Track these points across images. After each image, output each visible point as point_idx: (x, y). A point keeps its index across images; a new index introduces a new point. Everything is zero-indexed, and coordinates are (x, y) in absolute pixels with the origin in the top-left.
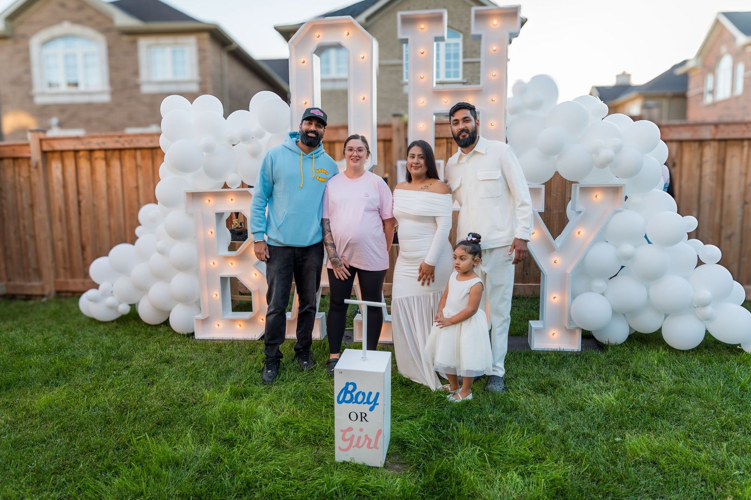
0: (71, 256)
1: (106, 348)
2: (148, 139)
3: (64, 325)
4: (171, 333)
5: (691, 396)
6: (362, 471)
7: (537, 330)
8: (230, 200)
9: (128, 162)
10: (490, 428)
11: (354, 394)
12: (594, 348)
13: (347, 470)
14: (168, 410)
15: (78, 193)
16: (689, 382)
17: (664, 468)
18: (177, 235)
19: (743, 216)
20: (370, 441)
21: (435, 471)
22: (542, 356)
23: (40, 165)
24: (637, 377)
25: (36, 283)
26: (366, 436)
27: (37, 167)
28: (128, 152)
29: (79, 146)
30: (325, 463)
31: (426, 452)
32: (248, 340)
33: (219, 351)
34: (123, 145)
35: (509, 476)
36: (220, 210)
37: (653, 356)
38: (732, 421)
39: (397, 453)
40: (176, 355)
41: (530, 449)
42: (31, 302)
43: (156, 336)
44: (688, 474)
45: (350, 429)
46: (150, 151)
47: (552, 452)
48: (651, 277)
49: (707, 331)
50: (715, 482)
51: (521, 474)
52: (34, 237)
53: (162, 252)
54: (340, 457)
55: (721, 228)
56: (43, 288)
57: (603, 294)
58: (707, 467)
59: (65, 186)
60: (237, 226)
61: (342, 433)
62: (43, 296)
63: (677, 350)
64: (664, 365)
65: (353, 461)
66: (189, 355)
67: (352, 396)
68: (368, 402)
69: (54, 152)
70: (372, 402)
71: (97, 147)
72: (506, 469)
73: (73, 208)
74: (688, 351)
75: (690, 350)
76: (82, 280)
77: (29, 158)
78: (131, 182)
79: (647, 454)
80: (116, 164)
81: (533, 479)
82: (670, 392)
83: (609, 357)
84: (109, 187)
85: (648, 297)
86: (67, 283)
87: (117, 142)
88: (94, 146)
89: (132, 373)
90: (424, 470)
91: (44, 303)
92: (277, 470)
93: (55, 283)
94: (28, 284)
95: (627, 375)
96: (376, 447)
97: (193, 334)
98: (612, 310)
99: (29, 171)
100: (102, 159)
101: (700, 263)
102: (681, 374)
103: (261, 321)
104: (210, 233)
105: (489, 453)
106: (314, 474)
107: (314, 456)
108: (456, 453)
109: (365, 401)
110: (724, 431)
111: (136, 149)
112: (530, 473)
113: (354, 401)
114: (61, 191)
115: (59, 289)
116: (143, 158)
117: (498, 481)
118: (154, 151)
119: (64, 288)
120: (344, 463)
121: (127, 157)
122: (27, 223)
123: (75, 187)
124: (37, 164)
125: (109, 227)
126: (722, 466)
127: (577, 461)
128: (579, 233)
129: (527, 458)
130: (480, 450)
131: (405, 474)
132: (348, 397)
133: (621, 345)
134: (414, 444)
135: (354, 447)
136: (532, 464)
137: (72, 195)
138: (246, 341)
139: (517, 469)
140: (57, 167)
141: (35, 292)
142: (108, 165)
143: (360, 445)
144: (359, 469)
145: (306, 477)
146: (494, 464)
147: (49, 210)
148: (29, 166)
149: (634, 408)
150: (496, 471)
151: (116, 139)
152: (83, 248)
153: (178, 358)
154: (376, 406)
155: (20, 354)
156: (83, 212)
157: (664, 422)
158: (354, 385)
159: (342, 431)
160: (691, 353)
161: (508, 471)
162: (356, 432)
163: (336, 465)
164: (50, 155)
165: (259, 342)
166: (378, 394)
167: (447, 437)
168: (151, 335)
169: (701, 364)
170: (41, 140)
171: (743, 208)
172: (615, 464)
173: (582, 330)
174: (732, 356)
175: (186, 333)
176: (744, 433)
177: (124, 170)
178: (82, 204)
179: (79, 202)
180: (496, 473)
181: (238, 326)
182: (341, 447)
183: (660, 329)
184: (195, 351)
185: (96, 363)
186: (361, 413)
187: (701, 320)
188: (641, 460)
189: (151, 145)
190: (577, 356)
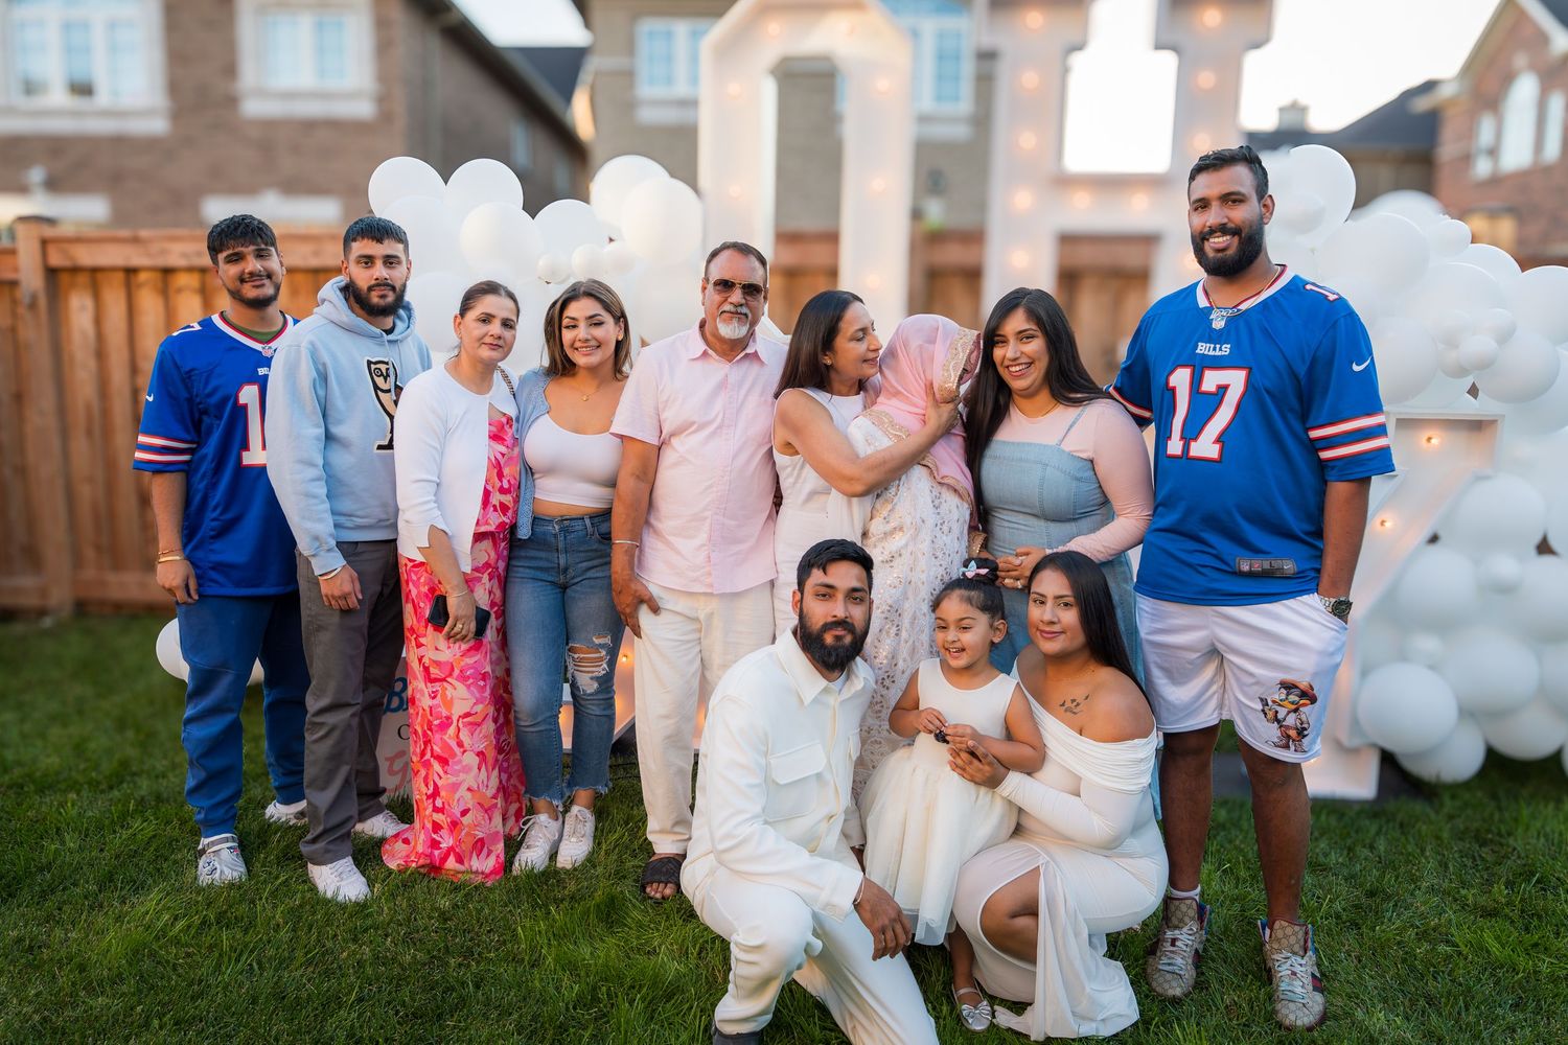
0: (112, 518)
2: (308, 249)
3: (117, 699)
15: (135, 371)
23: (43, 302)
25: (29, 582)
27: (33, 306)
29: (137, 259)
46: (311, 276)
48: (1554, 635)
52: (22, 471)
56: (44, 593)
57: (1435, 668)
59: (101, 354)
62: (43, 612)
69: (75, 270)
71: (181, 262)
77: (14, 284)
85: (1543, 680)
86: (104, 583)
88: (174, 259)
91: (49, 631)
93: (74, 580)
94: (8, 583)
98: (1459, 706)
99: (14, 314)
100: (195, 288)
114: (92, 363)
115: (82, 595)
116: (295, 293)
119: (96, 595)
123: (126, 355)
124: (34, 296)
128: (1383, 523)
133: (1469, 784)
137: (120, 376)
140: (83, 308)
141: (24, 601)
142: (208, 305)
147: (62, 410)
148: (14, 302)
164: (65, 278)
173: (1381, 749)
179: (137, 393)
183: (1560, 752)
189: (314, 262)
190: (1375, 815)
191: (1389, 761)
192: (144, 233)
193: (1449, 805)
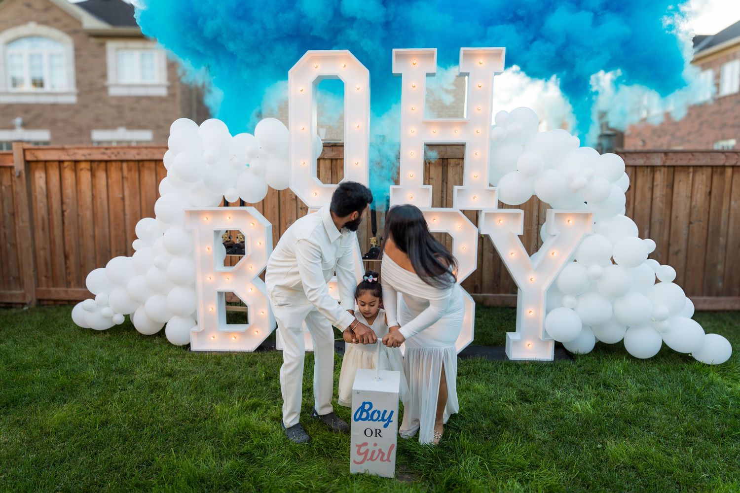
0: (53, 264)
1: (106, 362)
2: (135, 152)
3: (56, 336)
4: (167, 345)
5: (656, 404)
6: (377, 483)
7: (515, 342)
8: (228, 218)
9: (115, 174)
10: (485, 438)
11: (370, 412)
12: (566, 359)
13: (363, 481)
14: (181, 425)
15: (62, 203)
16: (652, 390)
17: (642, 473)
18: (174, 251)
19: (688, 234)
20: (383, 454)
21: (445, 480)
22: (520, 365)
23: (24, 175)
24: (607, 386)
25: (18, 292)
26: (380, 450)
27: (19, 176)
28: (114, 164)
29: (64, 157)
30: (341, 475)
31: (432, 463)
32: (244, 352)
33: (219, 364)
34: (110, 157)
35: (509, 483)
36: (217, 228)
37: (618, 366)
38: (693, 427)
39: (405, 464)
40: (177, 368)
41: (525, 457)
42: (14, 311)
43: (152, 348)
44: (663, 477)
45: (365, 444)
46: (137, 163)
47: (544, 459)
48: (617, 295)
49: (663, 342)
50: (687, 485)
51: (520, 481)
52: (15, 245)
53: (159, 267)
54: (354, 469)
55: (669, 244)
56: (24, 297)
57: (573, 309)
58: (678, 471)
59: (48, 196)
60: (226, 239)
61: (357, 448)
62: (23, 304)
63: (638, 359)
64: (629, 374)
65: (367, 473)
66: (190, 368)
67: (368, 414)
68: (383, 420)
69: (38, 162)
70: (387, 420)
71: (83, 158)
72: (505, 477)
73: (57, 218)
74: (647, 360)
75: (649, 359)
76: (65, 289)
77: (12, 168)
78: (116, 194)
79: (626, 459)
80: (101, 175)
81: (531, 485)
82: (638, 401)
83: (579, 366)
84: (93, 197)
85: (613, 312)
86: (49, 292)
87: (104, 153)
88: (79, 157)
89: (138, 388)
90: (433, 479)
91: (26, 312)
92: (299, 484)
93: (36, 290)
94: (9, 292)
95: (598, 384)
96: (388, 460)
97: (189, 345)
98: (583, 324)
100: (88, 170)
101: (657, 281)
102: (643, 382)
103: (256, 333)
104: (207, 249)
105: (489, 462)
106: (334, 486)
107: (330, 468)
108: (460, 463)
109: (380, 418)
110: (688, 436)
111: (122, 161)
112: (528, 480)
113: (370, 418)
114: (45, 200)
115: (40, 297)
116: (130, 170)
117: (500, 488)
118: (141, 164)
119: (46, 297)
120: (358, 474)
121: (113, 168)
122: (7, 232)
123: (59, 196)
124: (20, 173)
125: (94, 237)
126: (691, 469)
127: (567, 467)
128: (553, 254)
129: (523, 465)
130: (480, 459)
131: (416, 483)
132: (364, 415)
133: (589, 354)
134: (420, 455)
135: (367, 460)
136: (528, 471)
137: (56, 205)
138: (243, 353)
139: (515, 476)
140: (41, 177)
141: (15, 300)
142: (93, 175)
143: (374, 458)
144: (374, 480)
145: (326, 489)
146: (494, 471)
147: (32, 219)
148: (11, 175)
149: (608, 416)
150: (497, 478)
151: (103, 151)
152: (66, 257)
153: (179, 371)
154: (390, 423)
155: (17, 368)
156: (66, 222)
157: (636, 428)
158: (370, 404)
159: (357, 446)
160: (650, 362)
161: (508, 478)
162: (371, 447)
163: (352, 477)
164: (33, 165)
165: (256, 354)
166: (392, 412)
167: (449, 447)
168: (147, 348)
169: (660, 373)
170: (24, 150)
171: (689, 227)
172: (600, 470)
173: (555, 341)
174: (685, 364)
175: (181, 345)
176: (705, 438)
177: (110, 181)
178: (66, 214)
179: (63, 212)
180: (497, 480)
181: (234, 339)
182: (356, 460)
183: (622, 341)
184: (195, 363)
185: (98, 377)
186: (376, 430)
187: (659, 333)
188: (622, 465)
189: (138, 158)
190: (551, 366)
191: (559, 346)
192: (66, 146)
193: (579, 362)
